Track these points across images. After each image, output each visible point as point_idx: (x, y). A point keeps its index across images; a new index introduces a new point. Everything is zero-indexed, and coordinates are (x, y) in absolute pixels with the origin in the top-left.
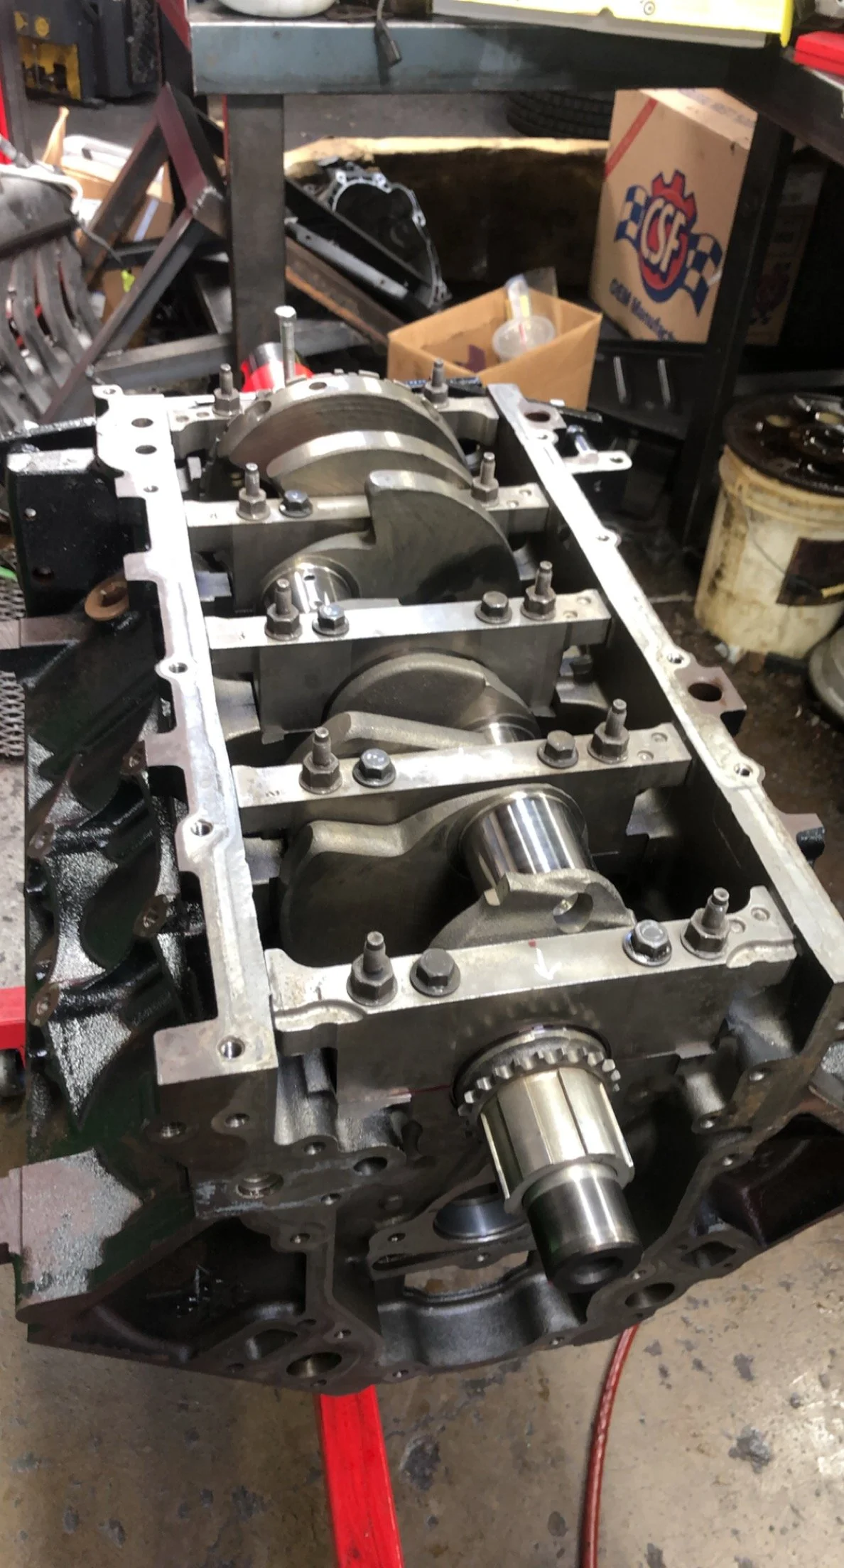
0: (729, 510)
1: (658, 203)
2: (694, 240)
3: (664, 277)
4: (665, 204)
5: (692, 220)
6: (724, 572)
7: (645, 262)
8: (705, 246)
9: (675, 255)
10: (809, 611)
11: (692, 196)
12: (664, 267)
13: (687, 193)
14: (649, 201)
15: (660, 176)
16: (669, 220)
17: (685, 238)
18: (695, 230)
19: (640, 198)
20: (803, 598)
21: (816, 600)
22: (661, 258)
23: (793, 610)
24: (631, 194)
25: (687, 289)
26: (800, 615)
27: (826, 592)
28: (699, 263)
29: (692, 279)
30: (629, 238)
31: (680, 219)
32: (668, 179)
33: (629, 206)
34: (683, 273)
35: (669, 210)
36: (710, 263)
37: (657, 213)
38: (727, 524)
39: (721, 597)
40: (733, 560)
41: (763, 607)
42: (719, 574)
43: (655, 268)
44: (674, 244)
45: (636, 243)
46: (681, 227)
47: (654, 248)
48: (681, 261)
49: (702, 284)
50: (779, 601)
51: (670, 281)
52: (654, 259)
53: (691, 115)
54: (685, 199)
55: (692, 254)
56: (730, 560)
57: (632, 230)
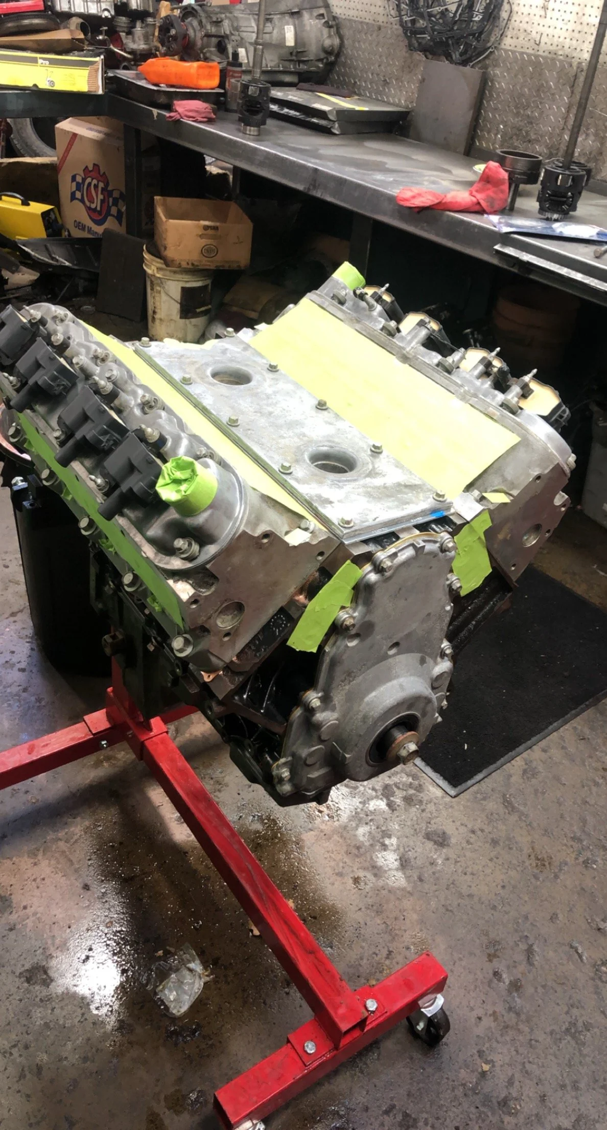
0: (152, 282)
1: (89, 180)
2: (110, 193)
3: (100, 213)
4: (92, 180)
5: (107, 184)
6: (156, 310)
7: (89, 209)
8: (116, 194)
9: (102, 201)
10: (194, 321)
11: (104, 173)
12: (99, 208)
13: (102, 173)
14: (84, 180)
15: (87, 167)
16: (96, 187)
17: (106, 193)
18: (110, 188)
19: (79, 179)
20: (190, 315)
21: (196, 315)
22: (97, 205)
23: (187, 321)
24: (74, 178)
25: (113, 216)
26: (190, 323)
27: (198, 310)
28: (115, 203)
29: (114, 210)
30: (77, 199)
31: (101, 185)
32: (91, 168)
33: (74, 184)
34: (109, 208)
35: (95, 182)
36: (120, 202)
37: (90, 184)
38: (152, 289)
39: (157, 322)
40: (159, 304)
41: (175, 321)
42: (154, 312)
43: (95, 210)
44: (101, 197)
45: (82, 201)
46: (102, 188)
47: (92, 201)
48: (106, 204)
49: (119, 211)
50: (181, 318)
51: (104, 213)
52: (93, 206)
53: (95, 138)
54: (101, 176)
55: (111, 200)
56: (158, 304)
57: (78, 195)
